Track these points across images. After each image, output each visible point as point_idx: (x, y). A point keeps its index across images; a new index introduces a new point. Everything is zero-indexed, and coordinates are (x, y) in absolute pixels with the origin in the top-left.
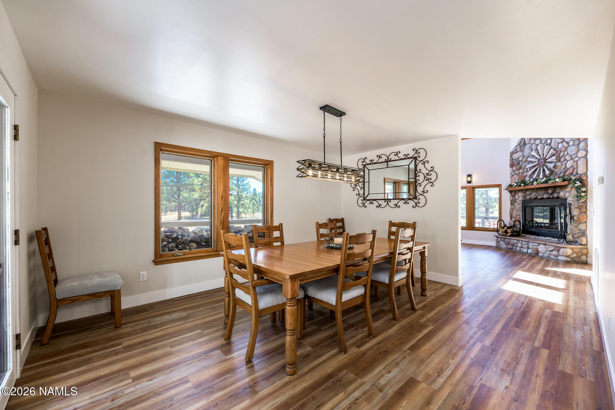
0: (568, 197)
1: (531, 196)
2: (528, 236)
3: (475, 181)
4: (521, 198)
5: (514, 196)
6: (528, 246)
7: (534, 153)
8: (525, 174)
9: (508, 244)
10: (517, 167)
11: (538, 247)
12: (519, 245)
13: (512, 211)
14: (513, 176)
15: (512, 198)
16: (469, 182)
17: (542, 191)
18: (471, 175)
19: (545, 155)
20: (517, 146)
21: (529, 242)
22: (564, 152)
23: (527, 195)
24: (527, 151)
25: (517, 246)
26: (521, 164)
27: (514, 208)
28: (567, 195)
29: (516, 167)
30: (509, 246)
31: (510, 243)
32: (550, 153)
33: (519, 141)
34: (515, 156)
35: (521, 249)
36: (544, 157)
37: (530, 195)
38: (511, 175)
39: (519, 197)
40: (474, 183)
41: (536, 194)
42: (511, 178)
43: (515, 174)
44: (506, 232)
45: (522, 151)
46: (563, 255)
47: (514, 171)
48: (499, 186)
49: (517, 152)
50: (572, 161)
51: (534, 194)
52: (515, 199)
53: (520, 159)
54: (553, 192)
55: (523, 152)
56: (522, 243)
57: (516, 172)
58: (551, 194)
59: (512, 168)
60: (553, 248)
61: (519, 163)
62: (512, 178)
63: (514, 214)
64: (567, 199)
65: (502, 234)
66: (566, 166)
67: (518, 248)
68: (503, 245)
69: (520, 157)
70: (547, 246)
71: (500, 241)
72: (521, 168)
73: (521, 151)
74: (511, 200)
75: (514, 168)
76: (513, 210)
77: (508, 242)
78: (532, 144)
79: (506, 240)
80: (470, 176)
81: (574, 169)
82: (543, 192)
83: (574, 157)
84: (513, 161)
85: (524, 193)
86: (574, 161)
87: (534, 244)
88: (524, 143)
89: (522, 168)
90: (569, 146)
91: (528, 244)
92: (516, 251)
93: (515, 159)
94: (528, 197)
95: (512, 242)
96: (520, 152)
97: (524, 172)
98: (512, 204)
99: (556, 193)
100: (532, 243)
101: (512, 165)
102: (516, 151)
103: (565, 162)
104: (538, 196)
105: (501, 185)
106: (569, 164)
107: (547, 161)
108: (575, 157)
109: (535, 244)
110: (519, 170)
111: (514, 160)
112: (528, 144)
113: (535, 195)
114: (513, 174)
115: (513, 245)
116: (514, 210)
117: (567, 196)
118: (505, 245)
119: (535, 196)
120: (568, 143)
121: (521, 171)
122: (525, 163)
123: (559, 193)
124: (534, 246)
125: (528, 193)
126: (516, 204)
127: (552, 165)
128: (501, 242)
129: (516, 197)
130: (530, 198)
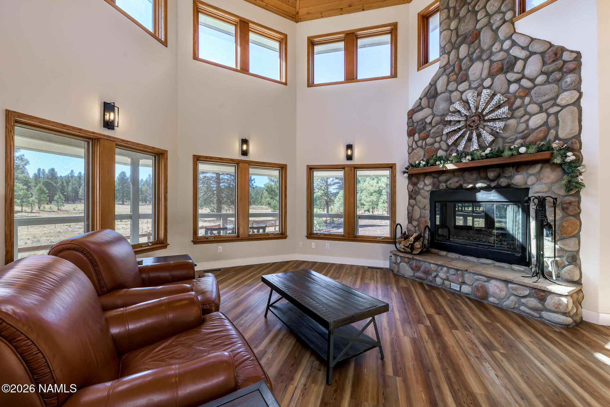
0: (533, 185)
1: (450, 183)
2: (444, 253)
3: (359, 157)
4: (429, 188)
5: (415, 184)
6: (464, 280)
7: (458, 106)
8: (437, 145)
9: (416, 269)
10: (422, 134)
11: (486, 283)
12: (442, 275)
13: (413, 209)
14: (413, 149)
15: (411, 187)
16: (349, 158)
17: (472, 174)
18: (352, 145)
19: (481, 107)
20: (421, 99)
21: (465, 272)
22: (523, 98)
23: (440, 182)
24: (441, 105)
25: (437, 275)
26: (428, 128)
27: (416, 204)
28: (531, 180)
29: (419, 135)
30: (419, 274)
31: (422, 269)
32: (494, 102)
33: (425, 90)
34: (418, 116)
35: (446, 282)
36: (480, 110)
37: (446, 182)
38: (411, 149)
39: (425, 185)
40: (358, 160)
41: (460, 180)
42: (409, 154)
43: (418, 147)
44: (412, 247)
45: (431, 106)
46: (556, 310)
47: (416, 142)
48: (391, 167)
49: (422, 109)
50: (544, 115)
51: (455, 179)
52: (418, 188)
53: (428, 120)
54: (498, 177)
55: (432, 108)
56: (448, 272)
57: (420, 143)
58: (492, 181)
59: (412, 138)
60: (527, 292)
61: (424, 128)
62: (411, 154)
63: (417, 214)
64: (527, 190)
65: (403, 250)
66: (527, 125)
67: (439, 281)
68: (406, 270)
69: (427, 117)
70: (510, 285)
71: (400, 262)
72: (428, 136)
73: (428, 107)
74: (411, 190)
75: (416, 136)
76: (413, 207)
77: (416, 266)
78: (451, 92)
79: (414, 263)
80: (349, 147)
81: (549, 129)
82: (475, 176)
83: (548, 107)
84: (413, 124)
85: (436, 179)
86: (549, 115)
87: (476, 277)
88: (435, 91)
89: (431, 135)
90: (535, 86)
91: (463, 276)
92: (433, 284)
93: (417, 122)
94: (443, 186)
95: (426, 268)
96: (427, 109)
97: (436, 142)
98: (411, 197)
99: (505, 177)
100: (471, 274)
101: (411, 134)
102: (420, 107)
103: (527, 117)
104: (464, 183)
105: (395, 164)
106: (536, 121)
107: (486, 118)
108: (552, 106)
109: (480, 277)
110: (424, 139)
111: (415, 124)
112: (441, 93)
113: (457, 182)
114: (414, 146)
115: (427, 272)
116: (416, 207)
117: (529, 182)
118: (410, 270)
119: (458, 184)
120: (532, 80)
121: (429, 140)
122: (438, 126)
123: (510, 178)
124: (477, 280)
125: (443, 178)
126: (419, 198)
127: (499, 125)
128: (402, 264)
129: (421, 185)
130: (447, 186)
